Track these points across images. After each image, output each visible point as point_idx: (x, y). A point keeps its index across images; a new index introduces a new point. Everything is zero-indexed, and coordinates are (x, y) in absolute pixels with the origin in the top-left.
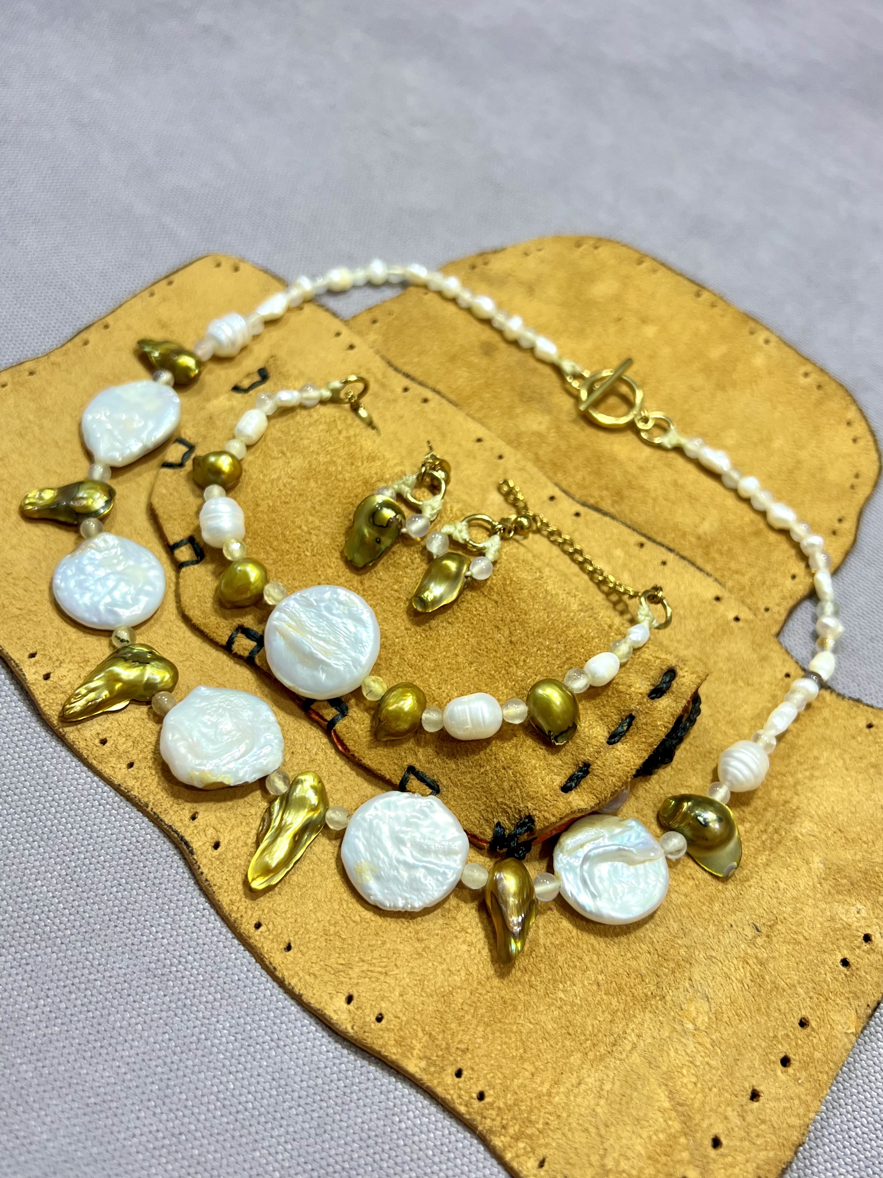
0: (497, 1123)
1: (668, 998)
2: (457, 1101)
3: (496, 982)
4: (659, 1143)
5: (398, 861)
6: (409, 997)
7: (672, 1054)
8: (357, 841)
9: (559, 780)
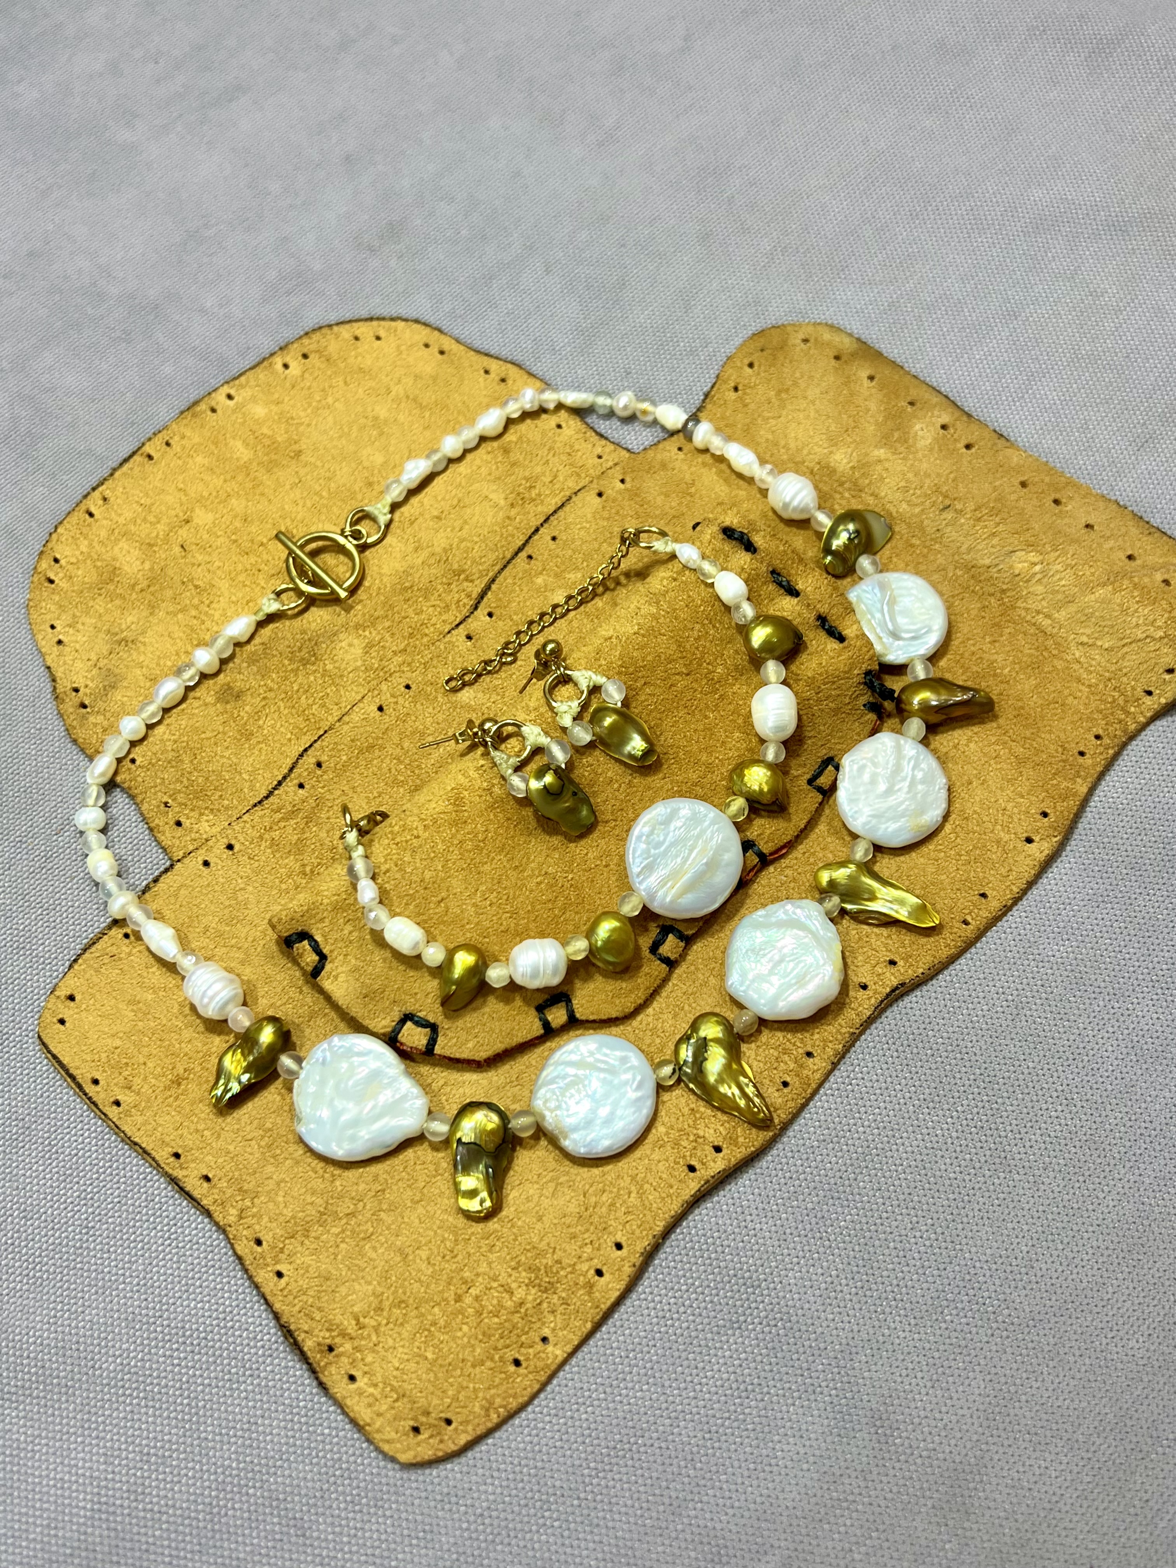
0: (1118, 726)
1: (1005, 587)
2: (1105, 756)
3: (1001, 721)
4: (1141, 596)
5: (908, 792)
6: (1024, 790)
7: (1063, 582)
8: (890, 830)
9: (832, 645)
